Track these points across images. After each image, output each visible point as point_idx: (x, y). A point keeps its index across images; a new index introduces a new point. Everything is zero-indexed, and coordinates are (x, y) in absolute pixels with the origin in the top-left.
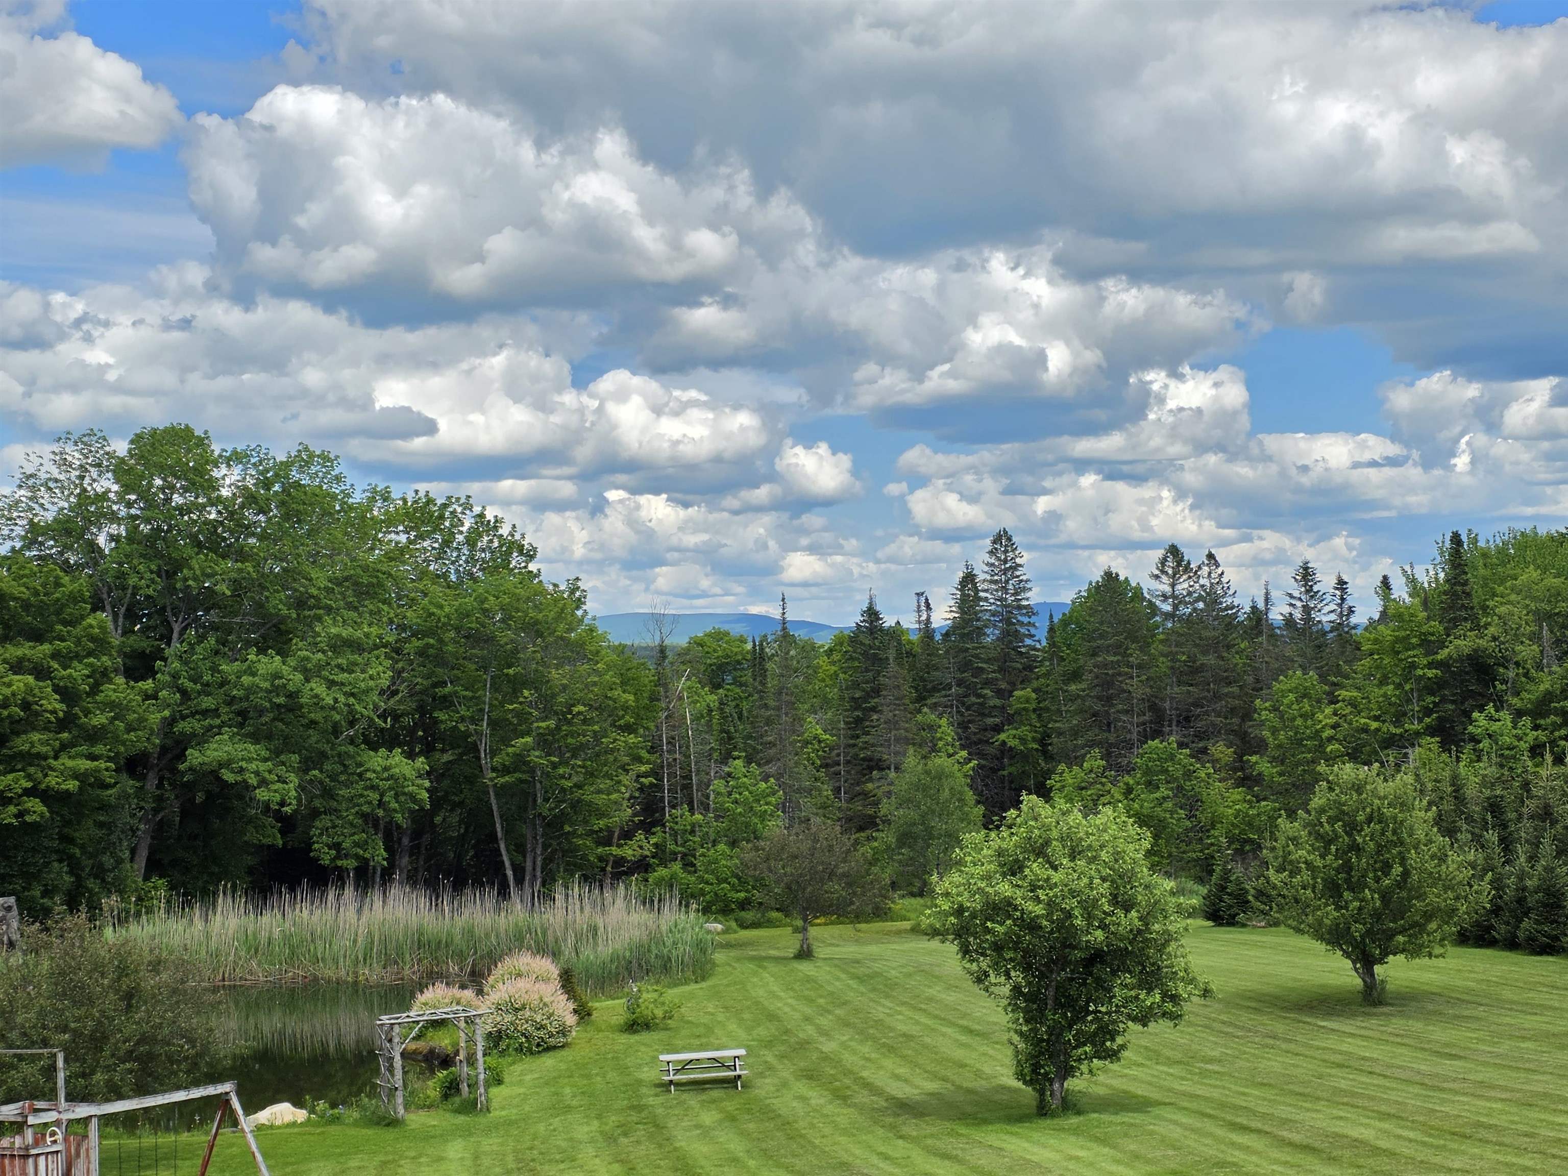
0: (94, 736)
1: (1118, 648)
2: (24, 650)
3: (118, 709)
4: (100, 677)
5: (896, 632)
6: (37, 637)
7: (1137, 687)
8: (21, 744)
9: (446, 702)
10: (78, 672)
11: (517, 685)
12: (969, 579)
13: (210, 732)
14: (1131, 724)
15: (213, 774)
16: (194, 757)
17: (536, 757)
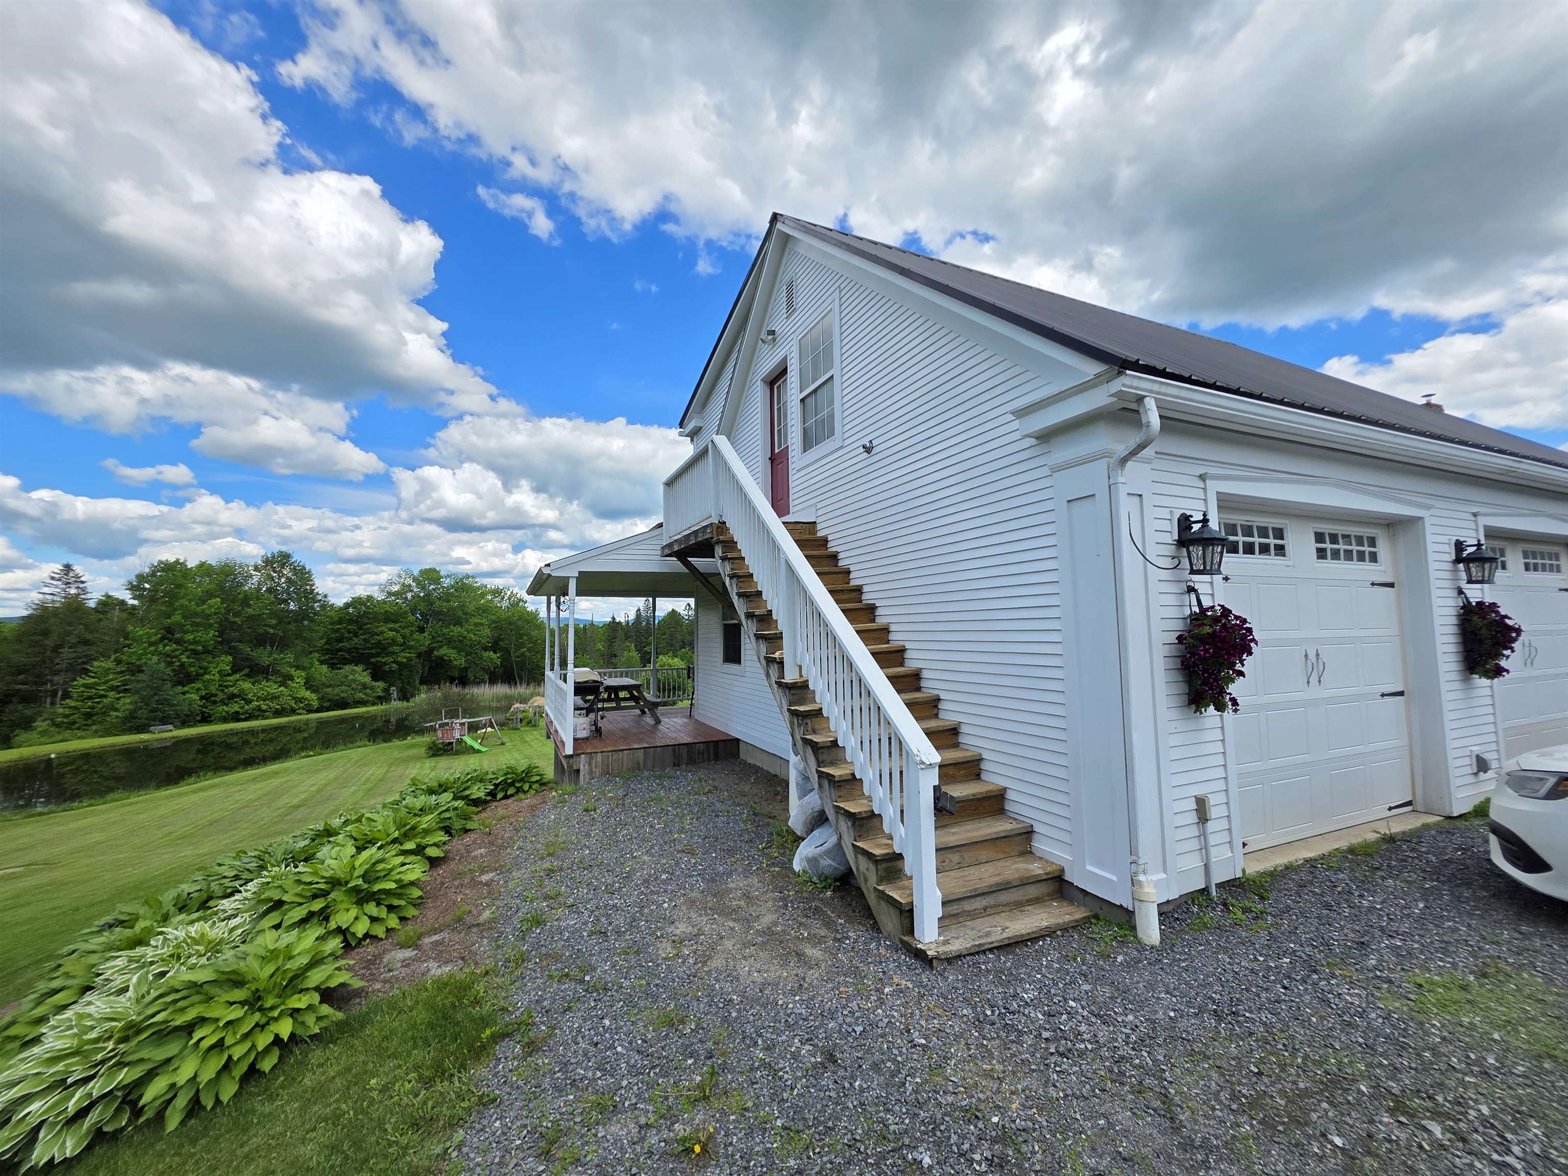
0: (410, 648)
1: (674, 627)
2: (392, 625)
3: (418, 641)
4: (412, 633)
5: (620, 623)
6: (394, 622)
7: (679, 637)
8: (391, 649)
9: (502, 640)
10: (407, 631)
11: (521, 636)
12: (639, 610)
13: (440, 647)
14: (678, 645)
15: (441, 658)
16: (436, 653)
17: (527, 654)
